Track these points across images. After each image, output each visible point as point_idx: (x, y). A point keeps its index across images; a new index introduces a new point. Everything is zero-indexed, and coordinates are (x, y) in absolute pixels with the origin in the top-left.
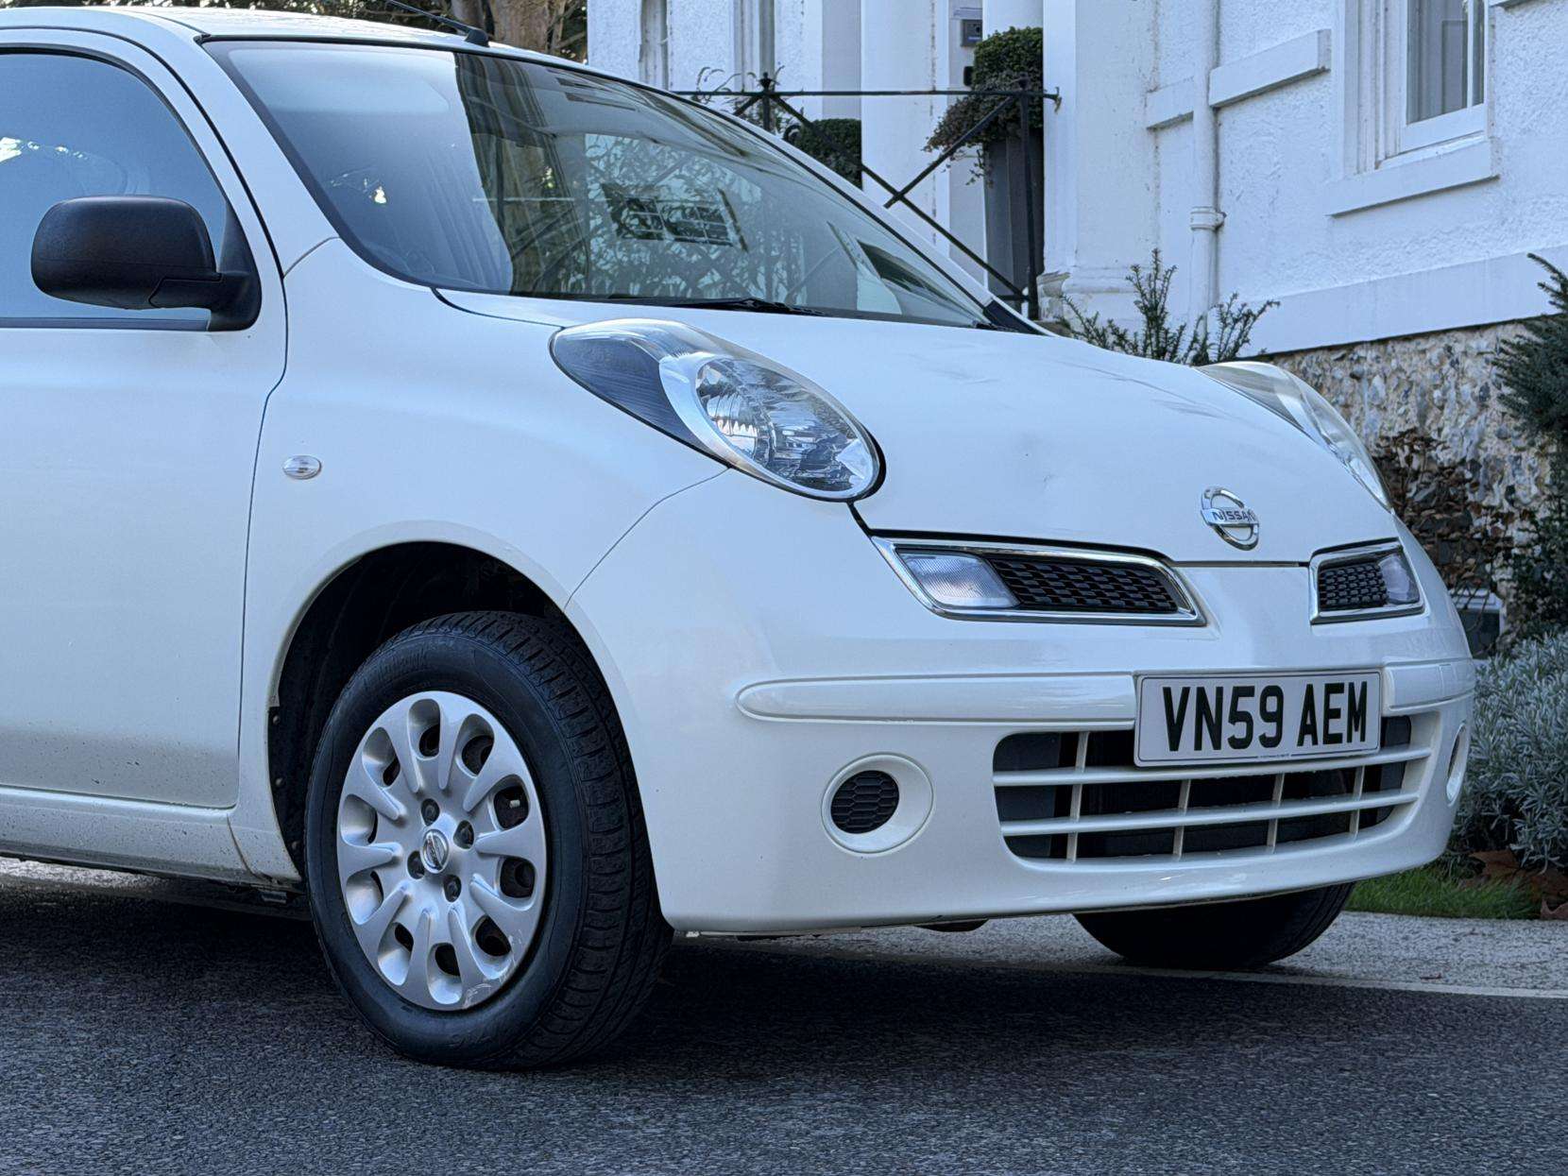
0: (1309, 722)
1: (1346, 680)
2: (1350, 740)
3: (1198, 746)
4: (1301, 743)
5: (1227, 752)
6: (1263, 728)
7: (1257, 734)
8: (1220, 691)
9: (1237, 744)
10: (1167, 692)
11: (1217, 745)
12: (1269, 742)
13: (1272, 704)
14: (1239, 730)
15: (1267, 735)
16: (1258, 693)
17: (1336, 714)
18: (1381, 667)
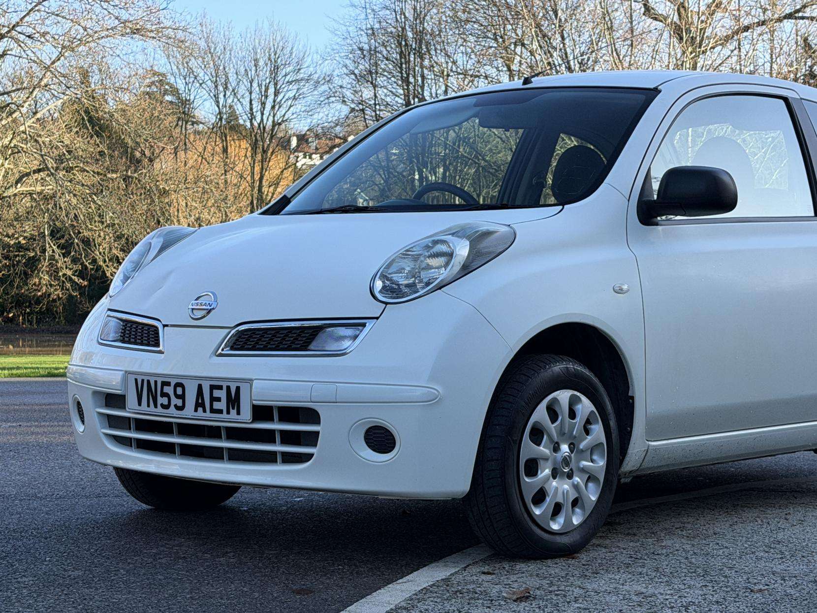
0: (200, 401)
1: (225, 384)
2: (228, 413)
3: (148, 406)
4: (196, 410)
5: (160, 410)
6: (175, 401)
7: (173, 404)
8: (156, 382)
9: (163, 406)
10: (136, 380)
11: (156, 406)
12: (178, 408)
13: (179, 391)
14: (165, 401)
15: (178, 405)
16: (173, 384)
17: (219, 399)
18: (252, 380)
